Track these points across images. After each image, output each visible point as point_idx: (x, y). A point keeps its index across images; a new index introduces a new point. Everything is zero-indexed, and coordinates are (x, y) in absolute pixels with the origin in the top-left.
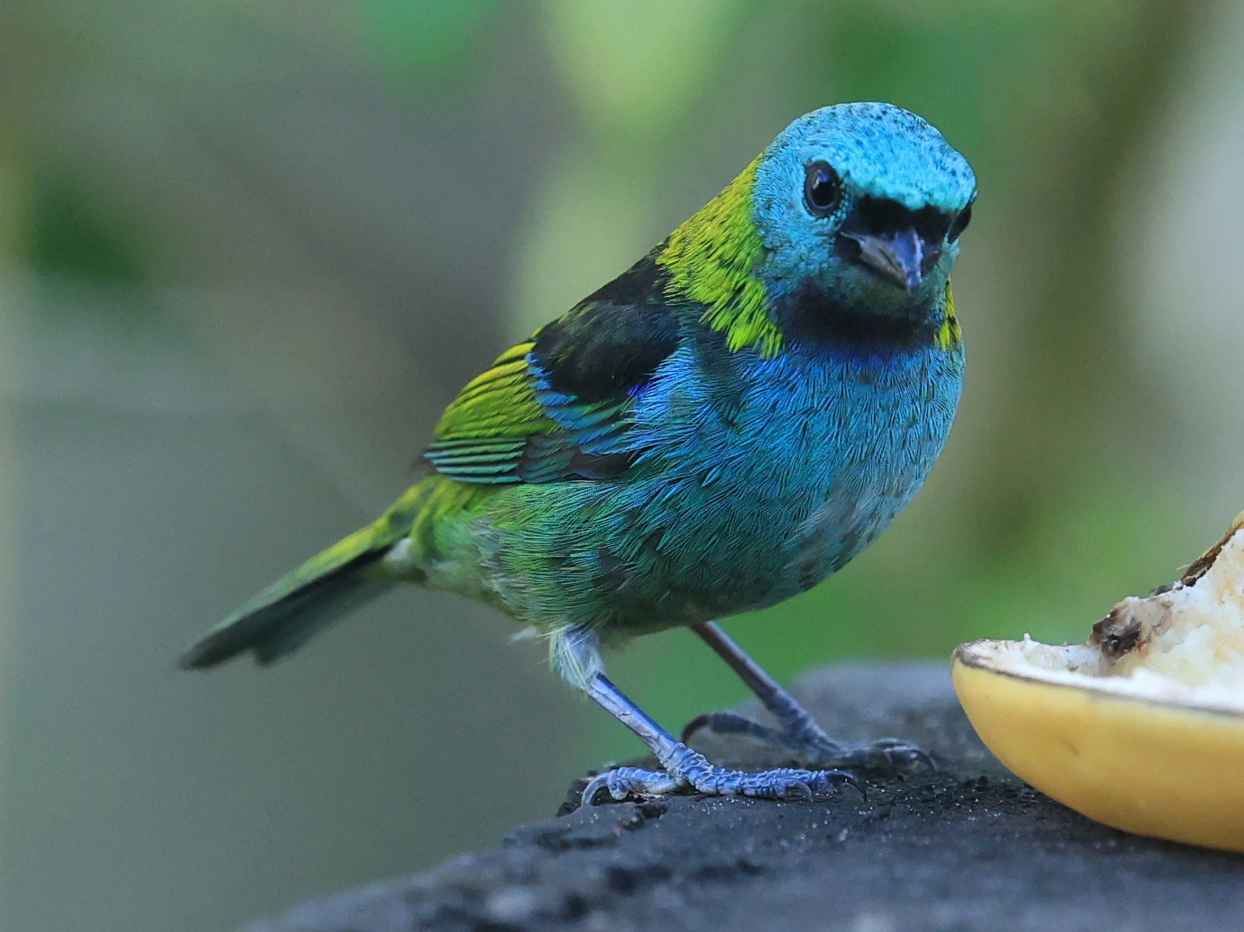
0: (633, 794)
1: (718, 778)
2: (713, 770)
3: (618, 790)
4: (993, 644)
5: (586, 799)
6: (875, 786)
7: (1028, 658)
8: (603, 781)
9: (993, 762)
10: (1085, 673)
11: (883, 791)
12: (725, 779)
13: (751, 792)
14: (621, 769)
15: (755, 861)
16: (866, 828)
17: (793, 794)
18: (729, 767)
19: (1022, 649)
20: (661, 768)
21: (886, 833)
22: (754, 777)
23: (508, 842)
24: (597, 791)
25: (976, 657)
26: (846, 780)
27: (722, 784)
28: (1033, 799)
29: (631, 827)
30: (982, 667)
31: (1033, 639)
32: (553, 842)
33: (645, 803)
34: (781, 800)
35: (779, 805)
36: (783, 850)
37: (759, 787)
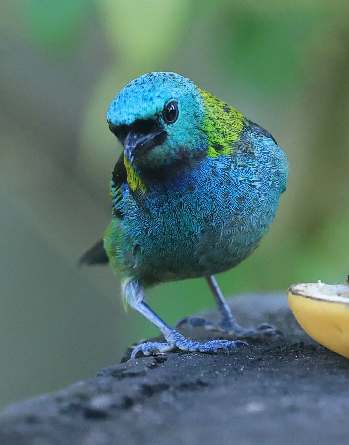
0: (153, 353)
1: (189, 344)
2: (187, 341)
3: (147, 351)
4: (305, 285)
5: (133, 355)
6: (256, 347)
7: (320, 290)
8: (141, 347)
9: (306, 335)
10: (344, 297)
11: (259, 349)
12: (192, 345)
13: (202, 350)
14: (148, 343)
15: (205, 381)
16: (252, 365)
17: (221, 351)
18: (193, 340)
19: (317, 287)
20: (165, 341)
21: (261, 367)
22: (204, 344)
23: (100, 375)
24: (138, 352)
25: (297, 291)
26: (243, 345)
27: (191, 347)
28: (323, 351)
29: (152, 367)
30: (300, 295)
31: (322, 282)
32: (118, 375)
33: (158, 357)
34: (216, 354)
35: (215, 356)
36: (217, 375)
37: (206, 348)
